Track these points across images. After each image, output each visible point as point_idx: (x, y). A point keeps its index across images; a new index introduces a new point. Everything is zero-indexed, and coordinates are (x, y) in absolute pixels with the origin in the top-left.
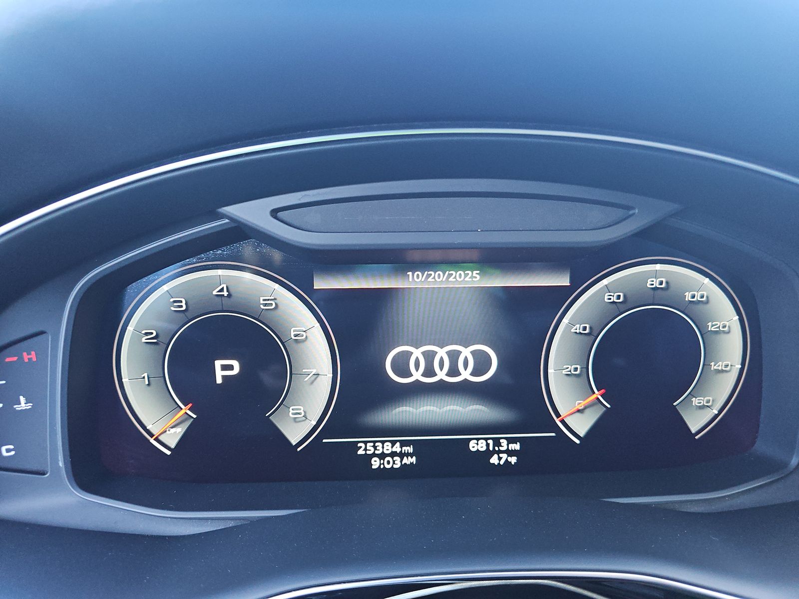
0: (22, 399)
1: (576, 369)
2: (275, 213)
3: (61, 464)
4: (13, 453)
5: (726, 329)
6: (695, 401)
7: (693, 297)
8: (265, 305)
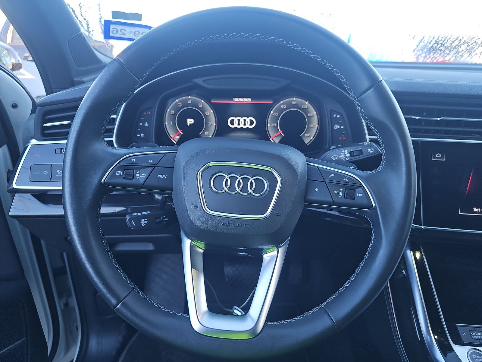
0: (146, 123)
1: (275, 125)
2: (204, 81)
3: (153, 140)
4: (143, 136)
5: (313, 116)
6: (306, 135)
7: (304, 107)
8: (200, 106)
